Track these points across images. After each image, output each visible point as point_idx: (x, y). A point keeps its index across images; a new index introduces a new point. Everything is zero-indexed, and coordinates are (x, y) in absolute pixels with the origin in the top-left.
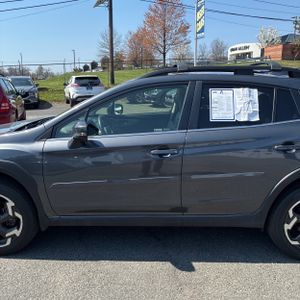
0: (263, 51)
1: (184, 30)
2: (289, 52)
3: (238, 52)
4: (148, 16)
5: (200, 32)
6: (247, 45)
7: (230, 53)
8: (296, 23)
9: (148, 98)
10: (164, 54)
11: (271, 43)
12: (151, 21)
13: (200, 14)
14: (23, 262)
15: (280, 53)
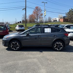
0: (59, 20)
1: (42, 15)
2: (65, 20)
3: (54, 20)
4: (34, 11)
5: (45, 16)
6: (56, 18)
7: (52, 20)
8: (66, 14)
9: (34, 30)
10: (37, 20)
11: (61, 18)
12: (34, 13)
13: (45, 12)
14: (19, 52)
15: (63, 20)
